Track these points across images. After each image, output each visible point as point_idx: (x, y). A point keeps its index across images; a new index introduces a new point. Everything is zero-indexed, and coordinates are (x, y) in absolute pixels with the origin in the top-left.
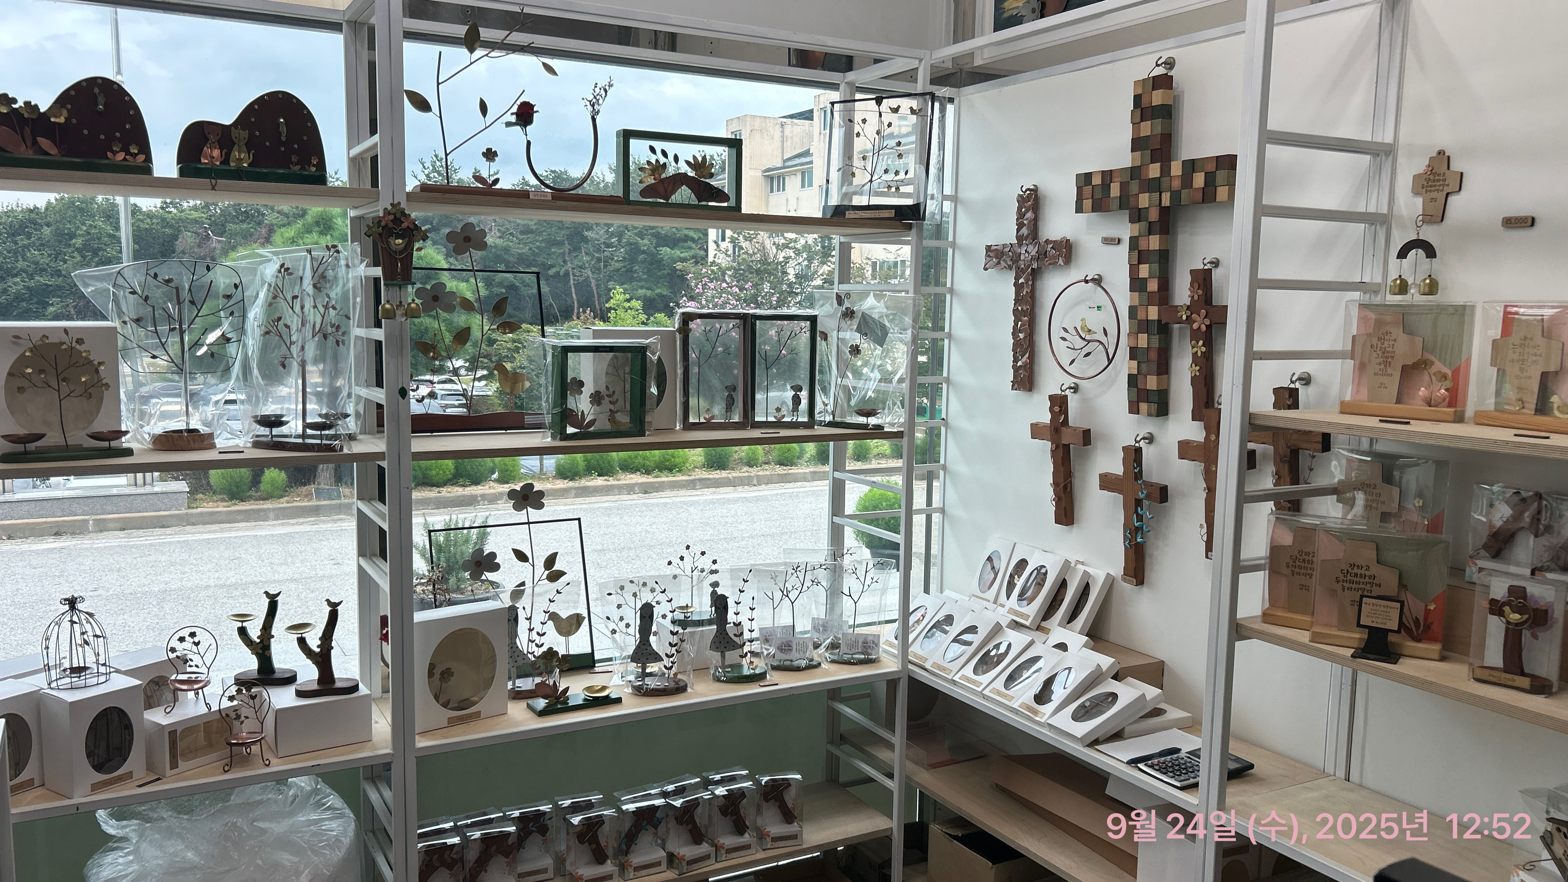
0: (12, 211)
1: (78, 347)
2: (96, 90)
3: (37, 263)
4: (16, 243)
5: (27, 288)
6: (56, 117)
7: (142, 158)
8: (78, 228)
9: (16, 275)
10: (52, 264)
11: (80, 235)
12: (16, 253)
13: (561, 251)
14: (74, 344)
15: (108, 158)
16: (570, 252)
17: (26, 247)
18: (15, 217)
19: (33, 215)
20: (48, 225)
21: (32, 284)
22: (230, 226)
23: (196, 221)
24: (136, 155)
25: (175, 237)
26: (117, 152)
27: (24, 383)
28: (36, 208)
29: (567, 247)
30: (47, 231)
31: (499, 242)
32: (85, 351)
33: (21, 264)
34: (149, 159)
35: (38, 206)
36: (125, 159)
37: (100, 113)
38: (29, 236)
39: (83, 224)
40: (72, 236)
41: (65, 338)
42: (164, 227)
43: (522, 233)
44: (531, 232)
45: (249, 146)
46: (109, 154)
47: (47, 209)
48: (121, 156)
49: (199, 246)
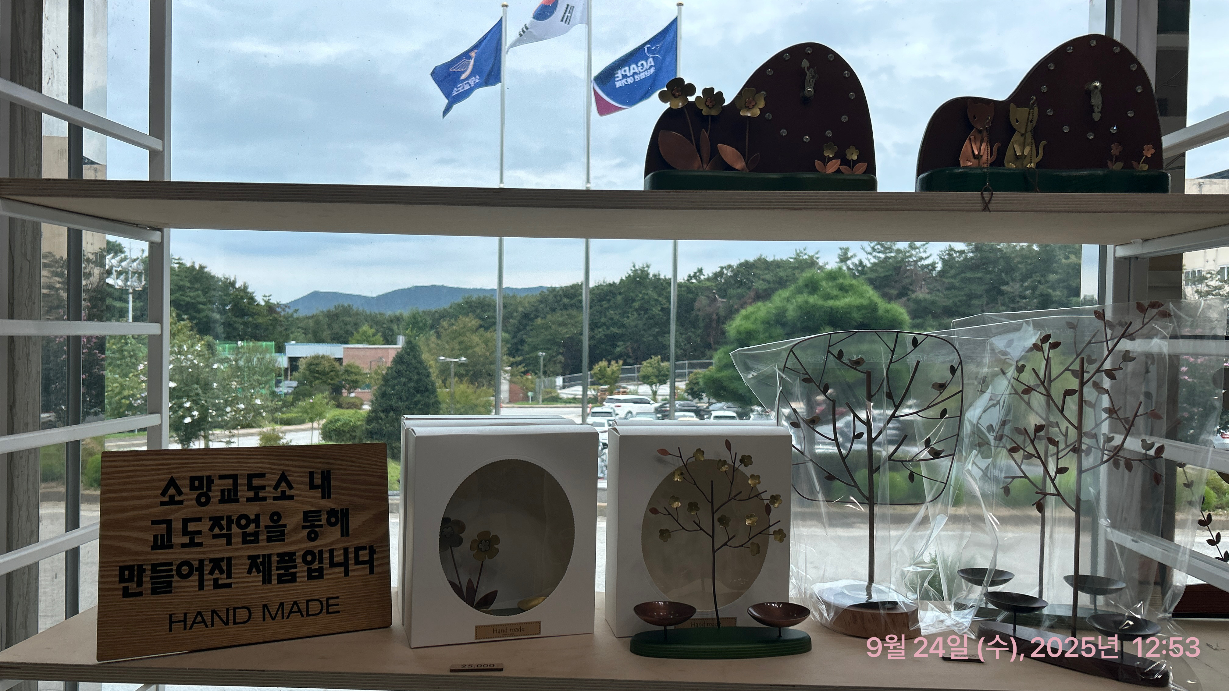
0: (601, 285)
1: (742, 468)
2: (805, 64)
3: (611, 319)
4: (601, 306)
5: (605, 335)
6: (749, 108)
7: (862, 167)
8: (637, 296)
9: (599, 327)
10: (621, 320)
11: (638, 300)
12: (601, 312)
13: (980, 303)
14: (737, 464)
15: (815, 170)
16: (988, 303)
17: (607, 309)
18: (602, 289)
19: (612, 288)
20: (620, 294)
21: (608, 332)
22: (731, 291)
23: (709, 289)
24: (855, 162)
25: (694, 300)
26: (830, 159)
27: (667, 524)
28: (614, 283)
29: (985, 300)
30: (619, 298)
31: (928, 297)
32: (752, 476)
33: (603, 320)
34: (871, 169)
35: (616, 282)
36: (838, 171)
37: (806, 100)
38: (609, 301)
39: (640, 293)
40: (633, 300)
41: (725, 455)
42: (688, 293)
43: (948, 289)
44: (955, 288)
45: (1037, 135)
46: (818, 163)
47: (620, 283)
48: (833, 166)
49: (710, 306)
